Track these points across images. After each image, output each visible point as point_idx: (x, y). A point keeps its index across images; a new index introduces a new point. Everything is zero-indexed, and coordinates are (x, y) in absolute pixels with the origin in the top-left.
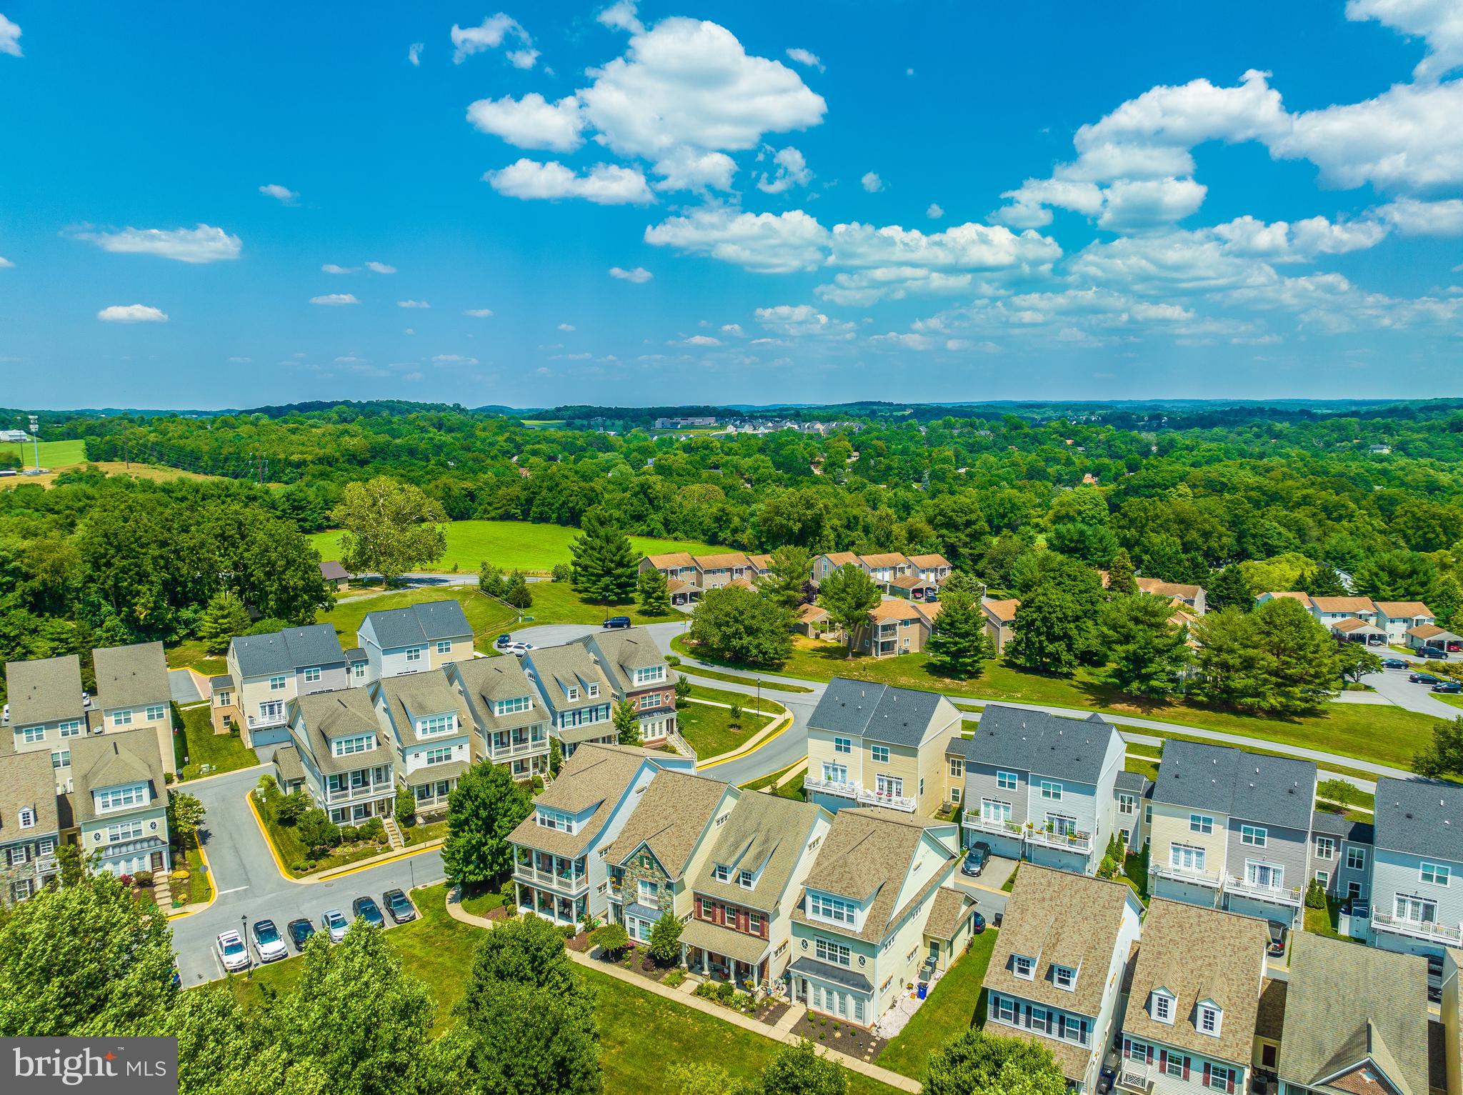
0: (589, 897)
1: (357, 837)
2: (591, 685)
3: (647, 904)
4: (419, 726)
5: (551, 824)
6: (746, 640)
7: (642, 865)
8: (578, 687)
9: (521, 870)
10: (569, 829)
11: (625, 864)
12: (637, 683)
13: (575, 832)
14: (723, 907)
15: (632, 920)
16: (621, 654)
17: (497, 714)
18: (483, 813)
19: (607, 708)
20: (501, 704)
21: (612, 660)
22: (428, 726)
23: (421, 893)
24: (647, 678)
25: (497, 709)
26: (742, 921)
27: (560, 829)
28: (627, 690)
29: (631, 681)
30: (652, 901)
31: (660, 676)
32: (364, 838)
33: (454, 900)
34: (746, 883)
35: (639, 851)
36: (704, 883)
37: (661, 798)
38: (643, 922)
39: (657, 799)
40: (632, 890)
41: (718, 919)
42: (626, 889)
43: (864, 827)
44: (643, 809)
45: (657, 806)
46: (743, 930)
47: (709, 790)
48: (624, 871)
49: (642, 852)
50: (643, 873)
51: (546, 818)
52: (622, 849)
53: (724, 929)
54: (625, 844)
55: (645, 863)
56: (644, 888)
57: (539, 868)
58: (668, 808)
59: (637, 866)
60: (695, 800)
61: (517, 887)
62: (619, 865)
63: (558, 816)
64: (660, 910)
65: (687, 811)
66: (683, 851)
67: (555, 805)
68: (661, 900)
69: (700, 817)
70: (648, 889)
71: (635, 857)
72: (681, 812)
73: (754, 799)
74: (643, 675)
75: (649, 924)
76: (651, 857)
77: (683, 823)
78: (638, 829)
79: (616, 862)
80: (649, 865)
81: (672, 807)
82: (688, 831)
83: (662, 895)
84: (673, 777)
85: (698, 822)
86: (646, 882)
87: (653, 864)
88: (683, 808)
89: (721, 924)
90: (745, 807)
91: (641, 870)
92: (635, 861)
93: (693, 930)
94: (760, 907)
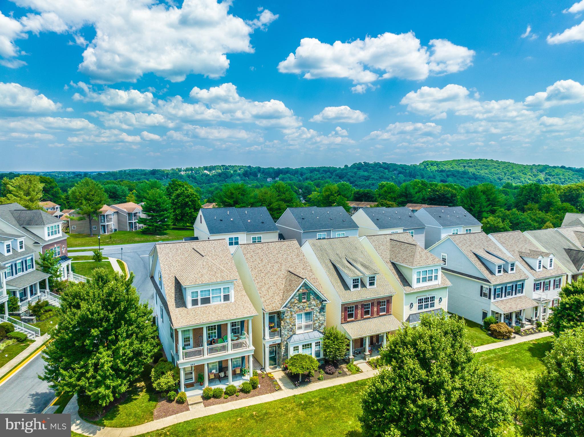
2: (19, 240)
3: (302, 331)
5: (206, 301)
7: (300, 301)
9: (187, 354)
10: (227, 298)
11: (286, 306)
12: (47, 238)
14: (362, 305)
15: (296, 348)
19: (32, 259)
24: (52, 233)
26: (375, 309)
27: (217, 301)
28: (42, 243)
30: (307, 327)
31: (59, 232)
34: (372, 284)
35: (298, 290)
36: (347, 296)
37: (262, 260)
38: (306, 345)
39: (260, 262)
40: (291, 326)
41: (359, 316)
42: (286, 327)
43: (385, 239)
44: (256, 271)
45: (265, 266)
46: (375, 315)
47: (289, 246)
48: (284, 313)
49: (301, 291)
50: (301, 307)
51: (199, 297)
52: (272, 299)
53: (364, 320)
54: (270, 295)
55: (302, 298)
56: (300, 319)
58: (274, 264)
59: (296, 303)
60: (286, 254)
61: (183, 373)
62: (281, 309)
63: (213, 290)
64: (315, 331)
65: (288, 262)
66: (314, 284)
67: (212, 280)
68: (316, 322)
69: (301, 262)
70: (303, 319)
71: (295, 297)
72: (285, 264)
73: (319, 243)
74: (50, 231)
75: (311, 344)
76: (308, 292)
77: (294, 269)
78: (268, 283)
79: (277, 308)
80: (305, 299)
81: (276, 263)
82: (303, 272)
83: (317, 317)
84: (255, 246)
85: (303, 265)
86: (301, 314)
87: (310, 296)
88: (284, 261)
89: (361, 318)
90: (319, 249)
91: (299, 306)
92: (295, 300)
93: (351, 329)
94: (388, 293)
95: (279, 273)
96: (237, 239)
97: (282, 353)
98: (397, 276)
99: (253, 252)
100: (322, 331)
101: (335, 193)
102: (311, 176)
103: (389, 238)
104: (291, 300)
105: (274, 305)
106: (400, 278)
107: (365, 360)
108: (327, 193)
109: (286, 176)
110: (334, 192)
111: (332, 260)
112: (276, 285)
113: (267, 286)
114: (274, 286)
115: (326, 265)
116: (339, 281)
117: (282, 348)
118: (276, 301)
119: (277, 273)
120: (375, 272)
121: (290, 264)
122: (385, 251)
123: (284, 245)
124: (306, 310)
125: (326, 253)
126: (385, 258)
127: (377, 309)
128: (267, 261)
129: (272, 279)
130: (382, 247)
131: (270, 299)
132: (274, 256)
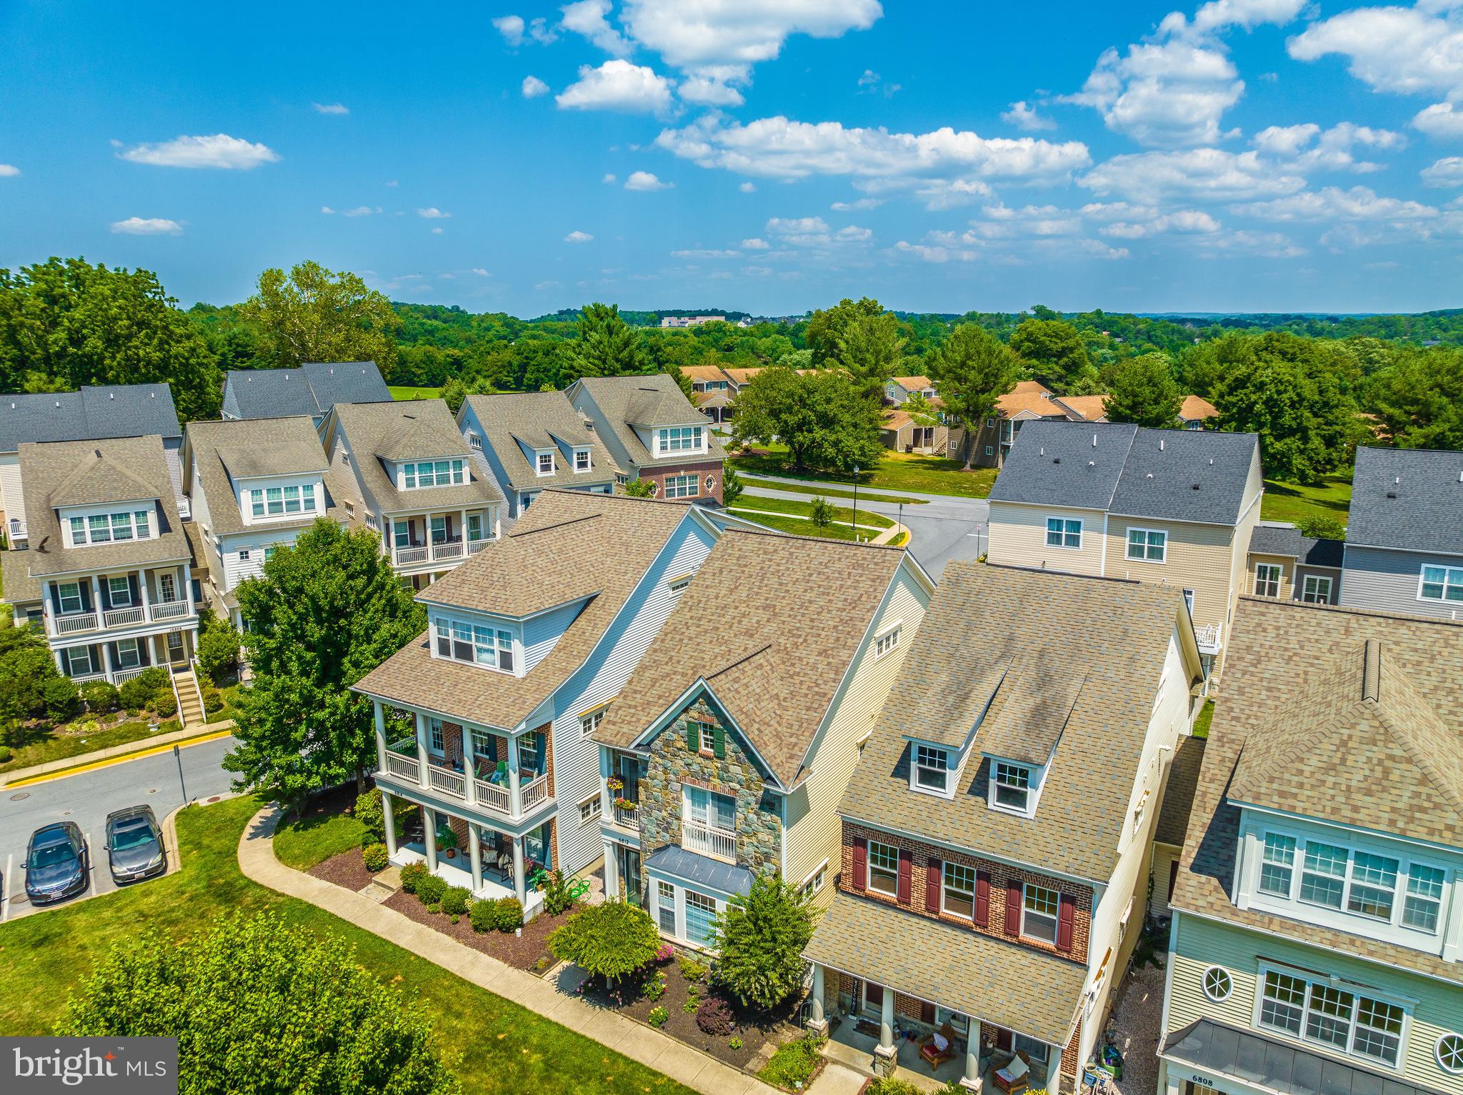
0: (558, 829)
1: (111, 705)
2: (577, 449)
3: (705, 849)
4: (246, 498)
5: (464, 652)
6: (819, 433)
7: (693, 748)
8: (552, 451)
9: (393, 764)
10: (506, 661)
11: (647, 746)
12: (658, 452)
13: (520, 669)
14: (933, 863)
15: (667, 890)
16: (630, 409)
17: (402, 486)
18: (315, 632)
20: (409, 468)
21: (615, 416)
22: (265, 499)
23: (200, 813)
24: (675, 445)
25: (401, 478)
26: (998, 906)
27: (487, 662)
28: (641, 462)
29: (647, 449)
30: (721, 843)
31: (698, 444)
32: (128, 706)
33: (265, 830)
34: (1011, 796)
35: (686, 710)
36: (875, 798)
37: (732, 590)
38: (697, 897)
39: (723, 592)
40: (664, 814)
42: (651, 808)
43: (1336, 637)
45: (724, 607)
46: (996, 928)
48: (644, 765)
49: (693, 713)
50: (695, 767)
51: (452, 638)
52: (640, 708)
53: (937, 926)
54: (646, 698)
55: (702, 742)
56: (699, 806)
57: (432, 759)
58: (752, 610)
59: (680, 749)
60: (821, 590)
61: (386, 804)
62: (631, 749)
63: (477, 630)
64: (742, 867)
65: (803, 615)
66: (804, 712)
67: (470, 602)
68: (745, 840)
69: (840, 628)
70: (710, 810)
71: (674, 725)
72: (788, 619)
73: (980, 581)
74: (669, 439)
75: (712, 903)
76: (718, 726)
77: (796, 643)
78: (679, 662)
79: (623, 741)
80: (712, 747)
81: (764, 609)
82: (811, 661)
83: (750, 826)
84: (760, 543)
85: (838, 639)
86: (704, 793)
87: (726, 745)
88: (792, 609)
89: (927, 909)
90: (960, 600)
91: (690, 762)
92: (675, 736)
93: (844, 926)
94: (1062, 866)
95: (742, 641)
96: (1076, 526)
97: (644, 885)
103: (1369, 632)
104: (663, 729)
107: (874, 1067)
113: (668, 668)
114: (684, 675)
119: (733, 639)
120: (1032, 755)
121: (798, 625)
122: (1269, 689)
123: (847, 557)
124: (715, 787)
125: (969, 626)
126: (1237, 719)
127: (1007, 908)
128: (744, 595)
129: (701, 655)
130: (1272, 666)
131: (635, 707)
132: (781, 584)
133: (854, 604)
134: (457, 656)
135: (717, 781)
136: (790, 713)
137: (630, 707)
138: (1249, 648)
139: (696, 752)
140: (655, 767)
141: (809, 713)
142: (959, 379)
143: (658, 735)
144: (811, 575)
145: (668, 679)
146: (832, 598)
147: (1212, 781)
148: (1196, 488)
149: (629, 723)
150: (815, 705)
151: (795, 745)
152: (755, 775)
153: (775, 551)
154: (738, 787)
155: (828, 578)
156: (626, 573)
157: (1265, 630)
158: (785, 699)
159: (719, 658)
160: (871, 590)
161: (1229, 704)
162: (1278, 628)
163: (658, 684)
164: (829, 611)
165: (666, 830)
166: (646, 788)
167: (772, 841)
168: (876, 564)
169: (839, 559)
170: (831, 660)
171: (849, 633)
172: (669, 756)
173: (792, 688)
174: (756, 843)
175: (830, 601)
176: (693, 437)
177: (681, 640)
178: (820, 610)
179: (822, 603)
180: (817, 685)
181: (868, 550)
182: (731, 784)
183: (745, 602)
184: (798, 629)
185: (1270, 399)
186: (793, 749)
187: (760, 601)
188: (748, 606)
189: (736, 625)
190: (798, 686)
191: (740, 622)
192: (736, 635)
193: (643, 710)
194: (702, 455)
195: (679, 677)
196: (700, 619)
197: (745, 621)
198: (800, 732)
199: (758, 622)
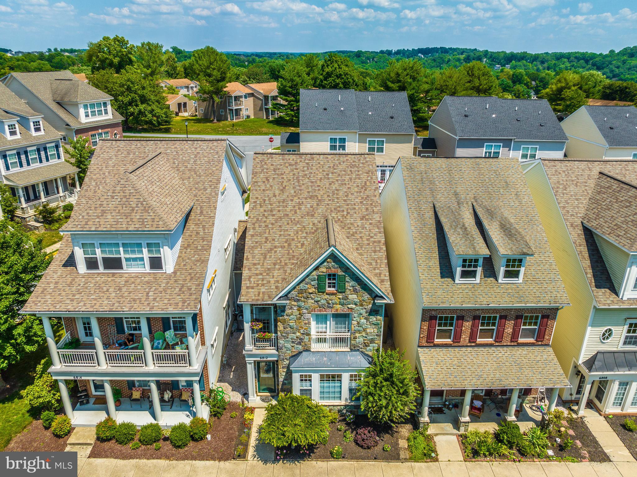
2: (31, 120)
5: (113, 263)
7: (321, 290)
8: (16, 121)
9: (65, 359)
10: (156, 263)
11: (286, 296)
12: (84, 119)
13: (169, 266)
14: (477, 318)
15: (306, 379)
16: (54, 93)
19: (57, 147)
21: (46, 97)
24: (93, 114)
26: (509, 330)
28: (75, 126)
29: (76, 117)
30: (338, 341)
34: (511, 274)
35: (317, 268)
36: (440, 292)
37: (283, 190)
38: (328, 376)
39: (277, 192)
40: (298, 334)
41: (465, 337)
42: (287, 334)
43: (587, 172)
44: (262, 210)
45: (284, 201)
46: (507, 340)
47: (352, 166)
48: (283, 308)
49: (323, 269)
50: (323, 302)
51: (99, 254)
52: (265, 274)
53: (476, 349)
54: (265, 267)
55: (327, 285)
56: (322, 323)
57: (106, 345)
58: (304, 200)
59: (312, 293)
60: (340, 182)
61: (62, 387)
62: (275, 301)
63: (124, 245)
64: (355, 351)
65: (337, 198)
66: (373, 254)
67: (119, 226)
68: (357, 335)
69: (365, 202)
70: (331, 324)
71: (307, 280)
72: (329, 202)
73: (423, 166)
74: (89, 110)
75: (340, 376)
76: (340, 273)
77: (343, 216)
78: (274, 240)
79: (266, 297)
80: (334, 287)
81: (310, 198)
82: (359, 224)
83: (361, 327)
84: (283, 160)
85: (367, 209)
86: (326, 315)
87: (347, 284)
88: (328, 196)
89: (470, 342)
90: (418, 177)
91: (319, 299)
92: (309, 286)
93: (434, 365)
94: (547, 302)
95: (307, 221)
96: (343, 140)
97: (281, 379)
98: (588, 262)
99: (274, 170)
100: (370, 354)
101: (574, 85)
102: (555, 64)
103: (597, 168)
104: (299, 284)
105: (263, 290)
106: (593, 267)
107: (458, 429)
108: (559, 85)
109: (520, 63)
110: (571, 84)
111: (437, 206)
112: (289, 245)
113: (269, 245)
114: (283, 247)
115: (421, 216)
116: (436, 255)
117: (281, 370)
118: (272, 281)
119: (301, 220)
120: (525, 251)
121: (338, 205)
122: (577, 200)
123: (344, 162)
124: (337, 310)
125: (431, 190)
126: (572, 215)
127: (514, 330)
128: (292, 192)
129: (286, 233)
130: (572, 189)
131: (261, 274)
132: (312, 182)
133: (364, 187)
134: (106, 267)
135: (339, 306)
136: (365, 256)
137: (257, 275)
138: (558, 182)
139: (323, 293)
140: (291, 308)
141: (376, 254)
142: (210, 75)
143: (294, 288)
144: (328, 175)
145: (273, 252)
146: (349, 186)
147: (580, 246)
148: (392, 118)
149: (263, 285)
150: (378, 249)
151: (380, 274)
152: (366, 296)
153: (296, 163)
154: (354, 306)
155: (339, 175)
156: (205, 189)
157: (560, 173)
158: (357, 249)
159: (300, 233)
160: (369, 178)
161: (566, 209)
162: (564, 172)
163: (268, 257)
164: (352, 194)
165: (299, 343)
166: (284, 322)
167: (376, 331)
168: (363, 163)
169: (340, 163)
170: (370, 221)
171: (371, 204)
172: (303, 299)
173: (358, 242)
174: (365, 335)
175: (349, 188)
176: (103, 108)
177: (267, 226)
178: (346, 194)
179: (345, 190)
180: (372, 237)
181: (353, 156)
182: (349, 306)
183: (295, 196)
184: (339, 207)
185: (345, 82)
186: (380, 276)
187: (306, 194)
188: (299, 198)
189: (298, 211)
190: (360, 240)
191: (300, 209)
192: (302, 217)
193: (268, 274)
194: (110, 119)
195: (280, 249)
196: (271, 211)
197: (303, 208)
198: (378, 266)
199: (312, 207)
